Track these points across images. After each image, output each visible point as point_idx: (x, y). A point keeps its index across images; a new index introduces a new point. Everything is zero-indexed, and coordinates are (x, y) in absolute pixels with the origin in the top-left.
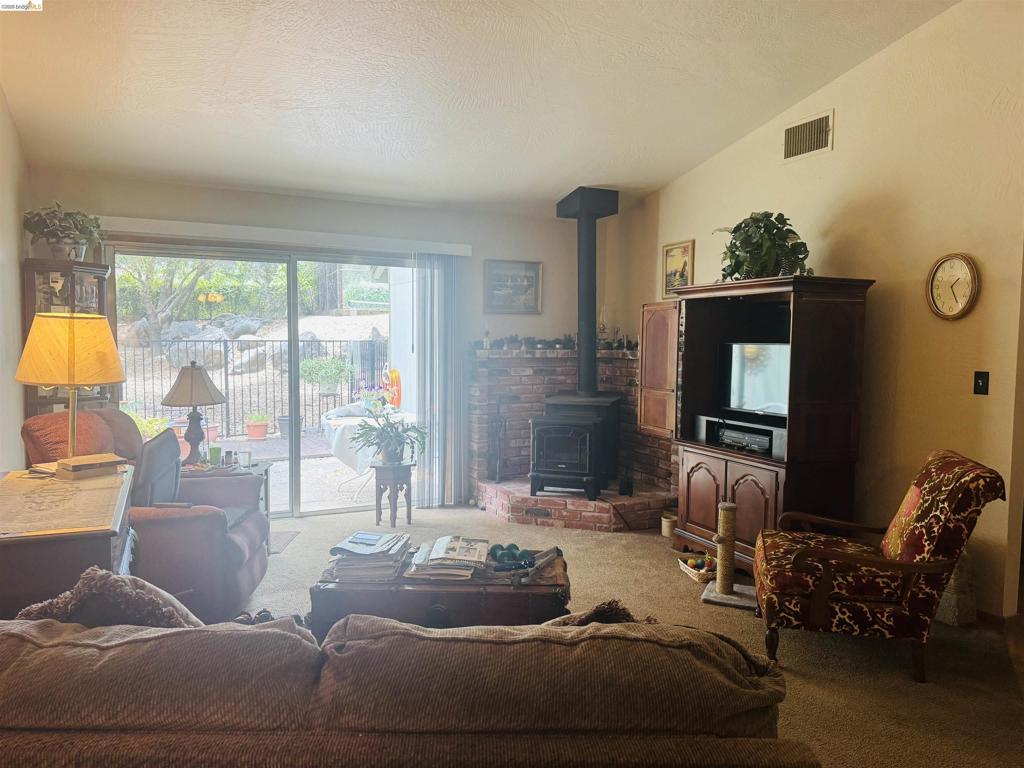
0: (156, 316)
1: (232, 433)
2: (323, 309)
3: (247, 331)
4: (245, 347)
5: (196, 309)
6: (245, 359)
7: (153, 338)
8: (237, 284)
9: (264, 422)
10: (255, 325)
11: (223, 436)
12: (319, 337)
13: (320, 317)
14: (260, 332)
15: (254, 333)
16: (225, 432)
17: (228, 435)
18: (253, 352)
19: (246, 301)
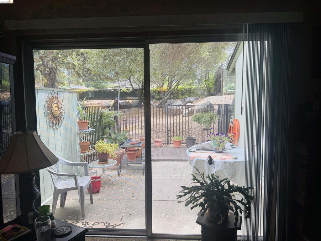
0: (164, 98)
1: (170, 143)
2: (216, 93)
3: (190, 102)
4: (188, 107)
5: (178, 96)
6: (187, 112)
7: (163, 105)
8: (190, 87)
9: (179, 140)
10: (192, 100)
11: (166, 144)
12: (213, 103)
13: (215, 96)
14: (194, 103)
15: (192, 103)
16: (167, 142)
17: (168, 144)
18: (190, 109)
19: (193, 92)
